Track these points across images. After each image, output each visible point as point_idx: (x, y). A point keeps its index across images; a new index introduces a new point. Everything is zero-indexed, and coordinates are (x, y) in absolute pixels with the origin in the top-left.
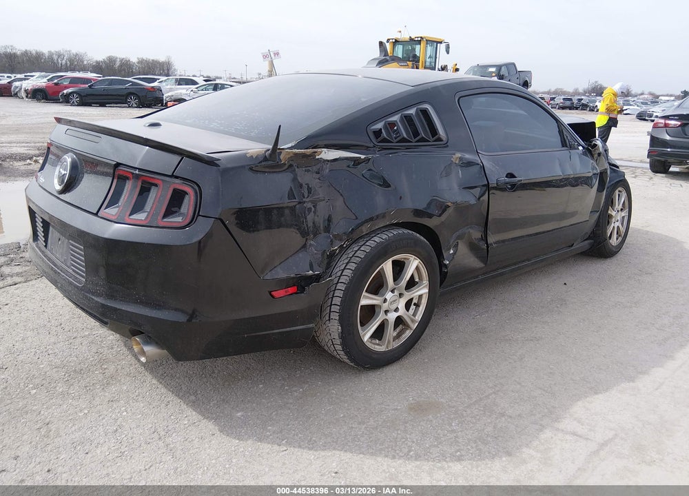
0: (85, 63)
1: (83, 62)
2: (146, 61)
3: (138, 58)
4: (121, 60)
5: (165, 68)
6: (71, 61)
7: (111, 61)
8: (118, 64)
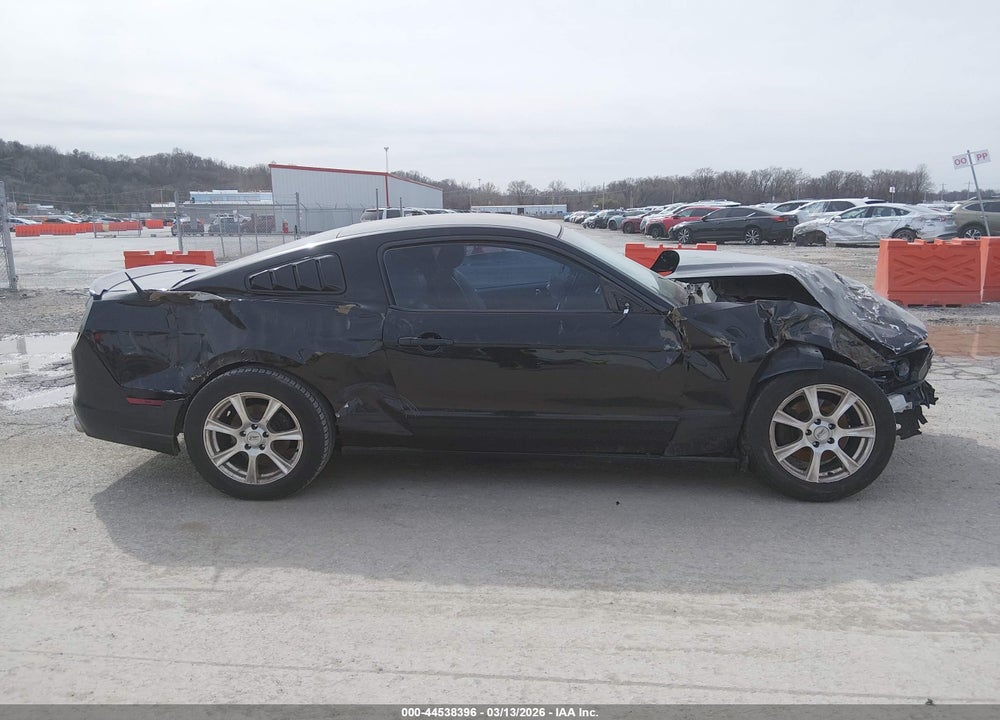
0: (797, 182)
1: (794, 182)
2: (886, 174)
3: (874, 172)
4: (849, 176)
5: (914, 183)
6: (779, 181)
7: (834, 177)
8: (843, 181)
